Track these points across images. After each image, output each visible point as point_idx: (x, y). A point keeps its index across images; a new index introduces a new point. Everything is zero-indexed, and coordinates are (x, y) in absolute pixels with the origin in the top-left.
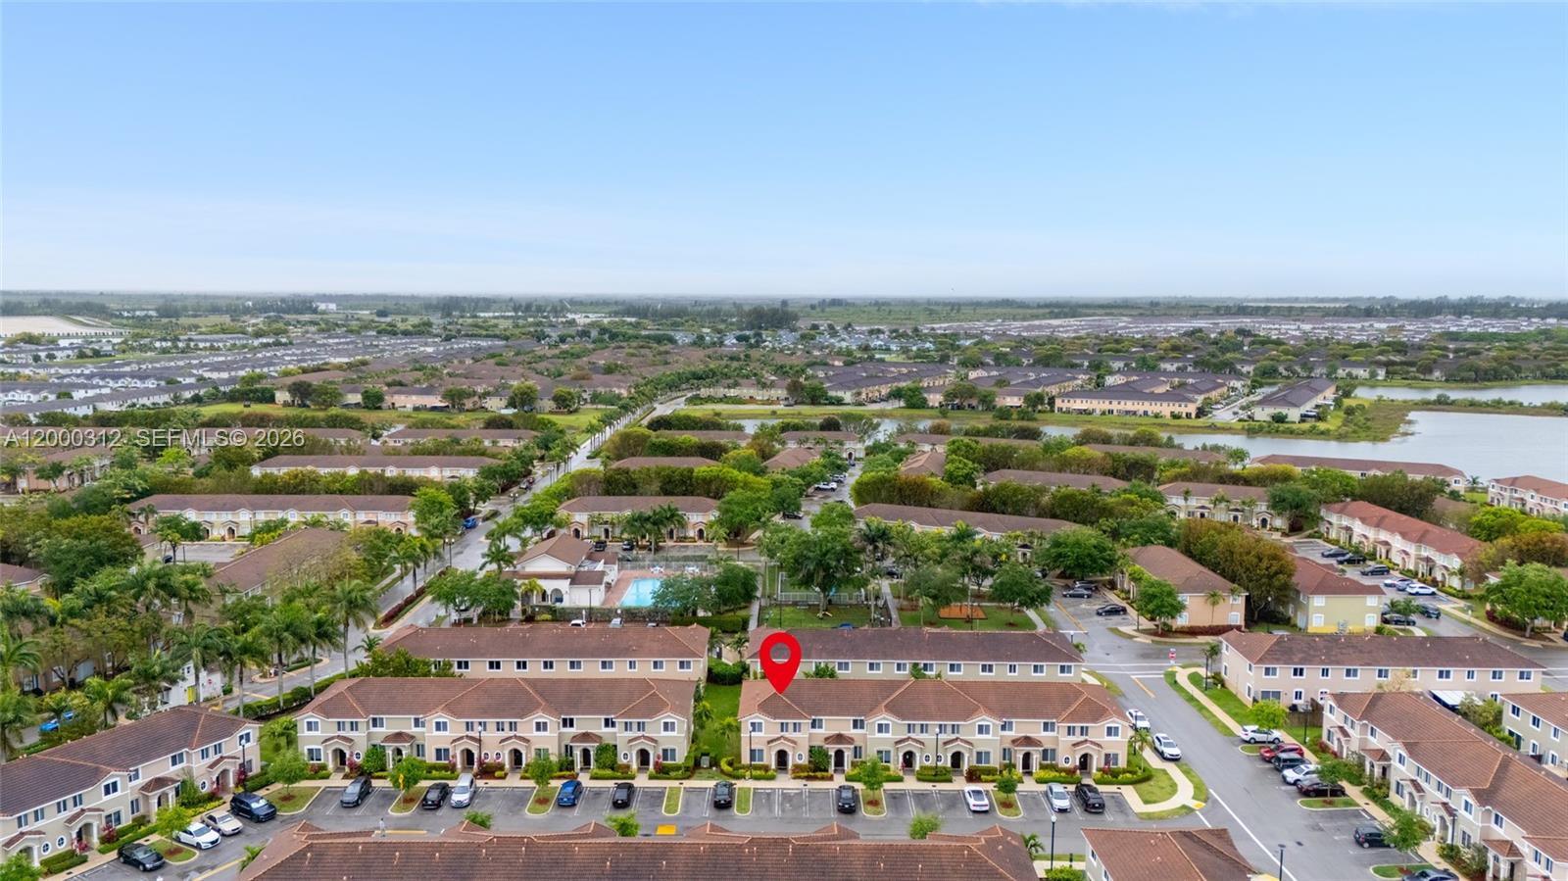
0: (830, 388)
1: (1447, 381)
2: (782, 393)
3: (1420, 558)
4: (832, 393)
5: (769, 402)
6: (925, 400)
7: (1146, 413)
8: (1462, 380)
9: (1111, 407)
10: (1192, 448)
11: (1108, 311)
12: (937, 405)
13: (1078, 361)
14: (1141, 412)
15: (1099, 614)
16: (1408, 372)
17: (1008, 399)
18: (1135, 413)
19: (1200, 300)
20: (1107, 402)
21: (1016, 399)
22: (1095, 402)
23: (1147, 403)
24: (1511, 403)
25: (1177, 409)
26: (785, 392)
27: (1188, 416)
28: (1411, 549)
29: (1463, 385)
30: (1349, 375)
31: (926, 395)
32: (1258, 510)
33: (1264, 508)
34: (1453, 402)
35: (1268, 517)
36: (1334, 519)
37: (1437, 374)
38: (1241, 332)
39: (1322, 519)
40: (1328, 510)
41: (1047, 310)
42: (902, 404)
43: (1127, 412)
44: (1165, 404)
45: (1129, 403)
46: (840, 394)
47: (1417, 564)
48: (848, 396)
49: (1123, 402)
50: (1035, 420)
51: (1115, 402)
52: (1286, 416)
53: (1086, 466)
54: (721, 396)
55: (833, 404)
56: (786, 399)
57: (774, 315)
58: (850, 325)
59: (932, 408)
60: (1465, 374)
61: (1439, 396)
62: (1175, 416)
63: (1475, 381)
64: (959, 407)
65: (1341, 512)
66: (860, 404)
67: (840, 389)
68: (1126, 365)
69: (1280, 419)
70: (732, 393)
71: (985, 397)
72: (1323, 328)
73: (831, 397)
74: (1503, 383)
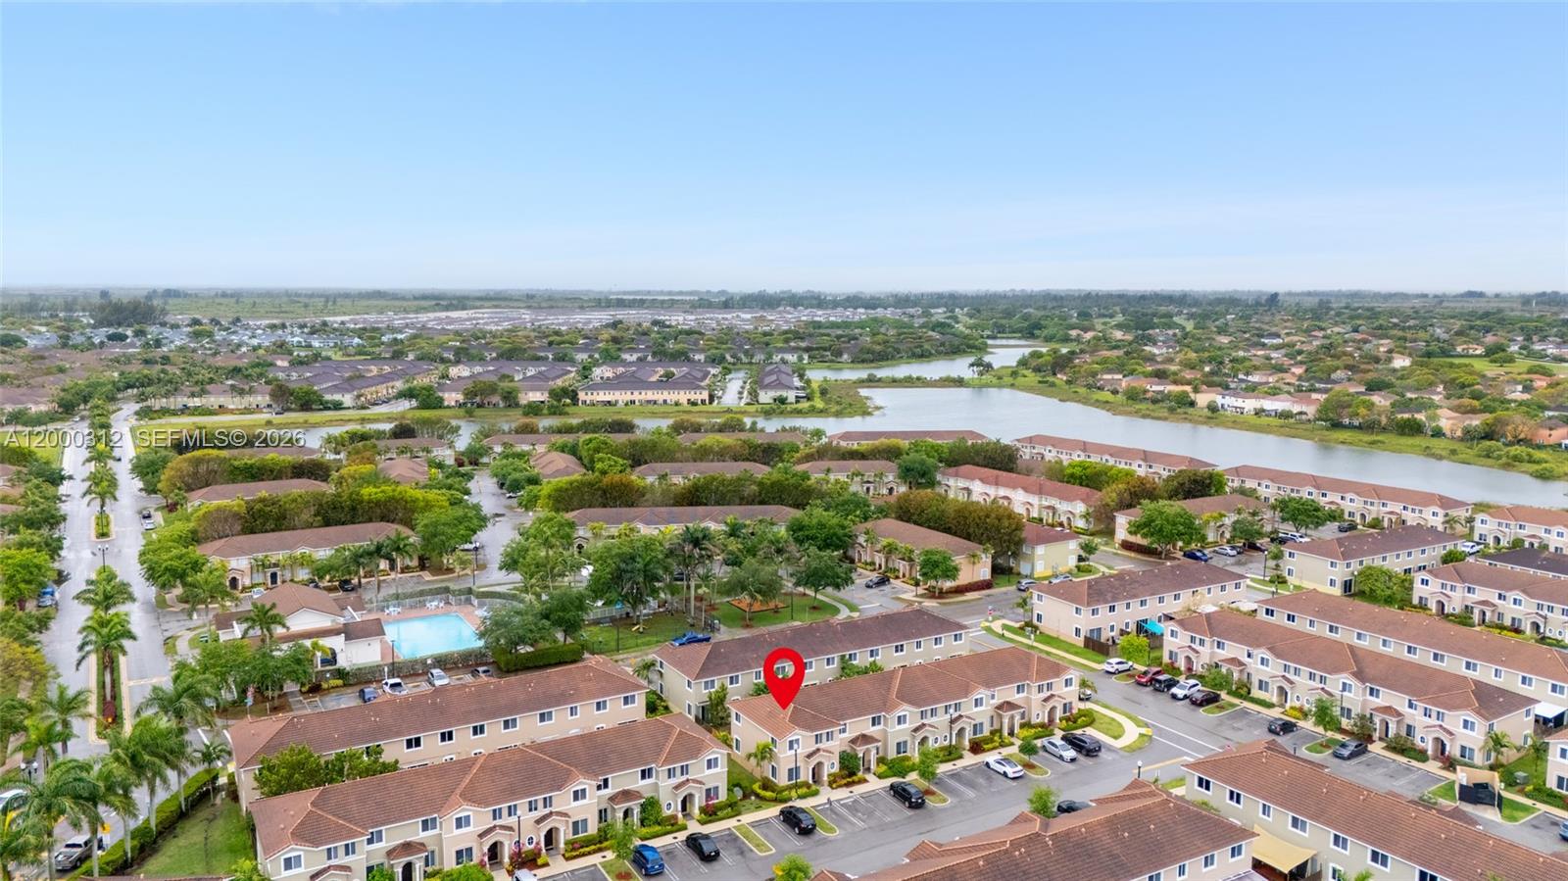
0: (328, 390)
1: (852, 362)
2: (262, 399)
3: (1041, 507)
4: (328, 397)
5: (247, 411)
6: (441, 400)
7: (665, 401)
8: (863, 361)
9: (632, 398)
10: (774, 431)
11: (495, 303)
12: (453, 404)
13: (542, 354)
14: (661, 401)
15: (868, 586)
16: (822, 356)
17: (531, 394)
18: (655, 402)
19: (571, 292)
20: (629, 393)
21: (538, 394)
22: (617, 393)
23: (666, 393)
24: (918, 379)
25: (693, 396)
26: (268, 398)
27: (703, 402)
28: (1034, 500)
29: (865, 365)
30: (782, 360)
31: (440, 394)
32: (886, 480)
33: (891, 478)
34: (880, 380)
35: (894, 486)
36: (952, 482)
37: (845, 356)
38: (655, 323)
39: (939, 483)
40: (944, 474)
41: (434, 303)
42: (414, 403)
43: (649, 402)
44: (682, 392)
45: (650, 393)
46: (337, 397)
47: (1040, 512)
48: (347, 399)
49: (643, 393)
50: (567, 414)
51: (636, 393)
52: (786, 399)
53: (722, 454)
54: (181, 407)
55: (329, 409)
56: (269, 406)
57: (136, 308)
58: (238, 319)
59: (448, 407)
60: (866, 356)
61: (869, 375)
62: (694, 404)
63: (872, 361)
64: (480, 406)
65: (957, 475)
66: (363, 408)
67: (338, 392)
68: (590, 357)
69: (782, 401)
70: (196, 402)
71: (510, 393)
72: (711, 319)
73: (327, 402)
74: (889, 362)
